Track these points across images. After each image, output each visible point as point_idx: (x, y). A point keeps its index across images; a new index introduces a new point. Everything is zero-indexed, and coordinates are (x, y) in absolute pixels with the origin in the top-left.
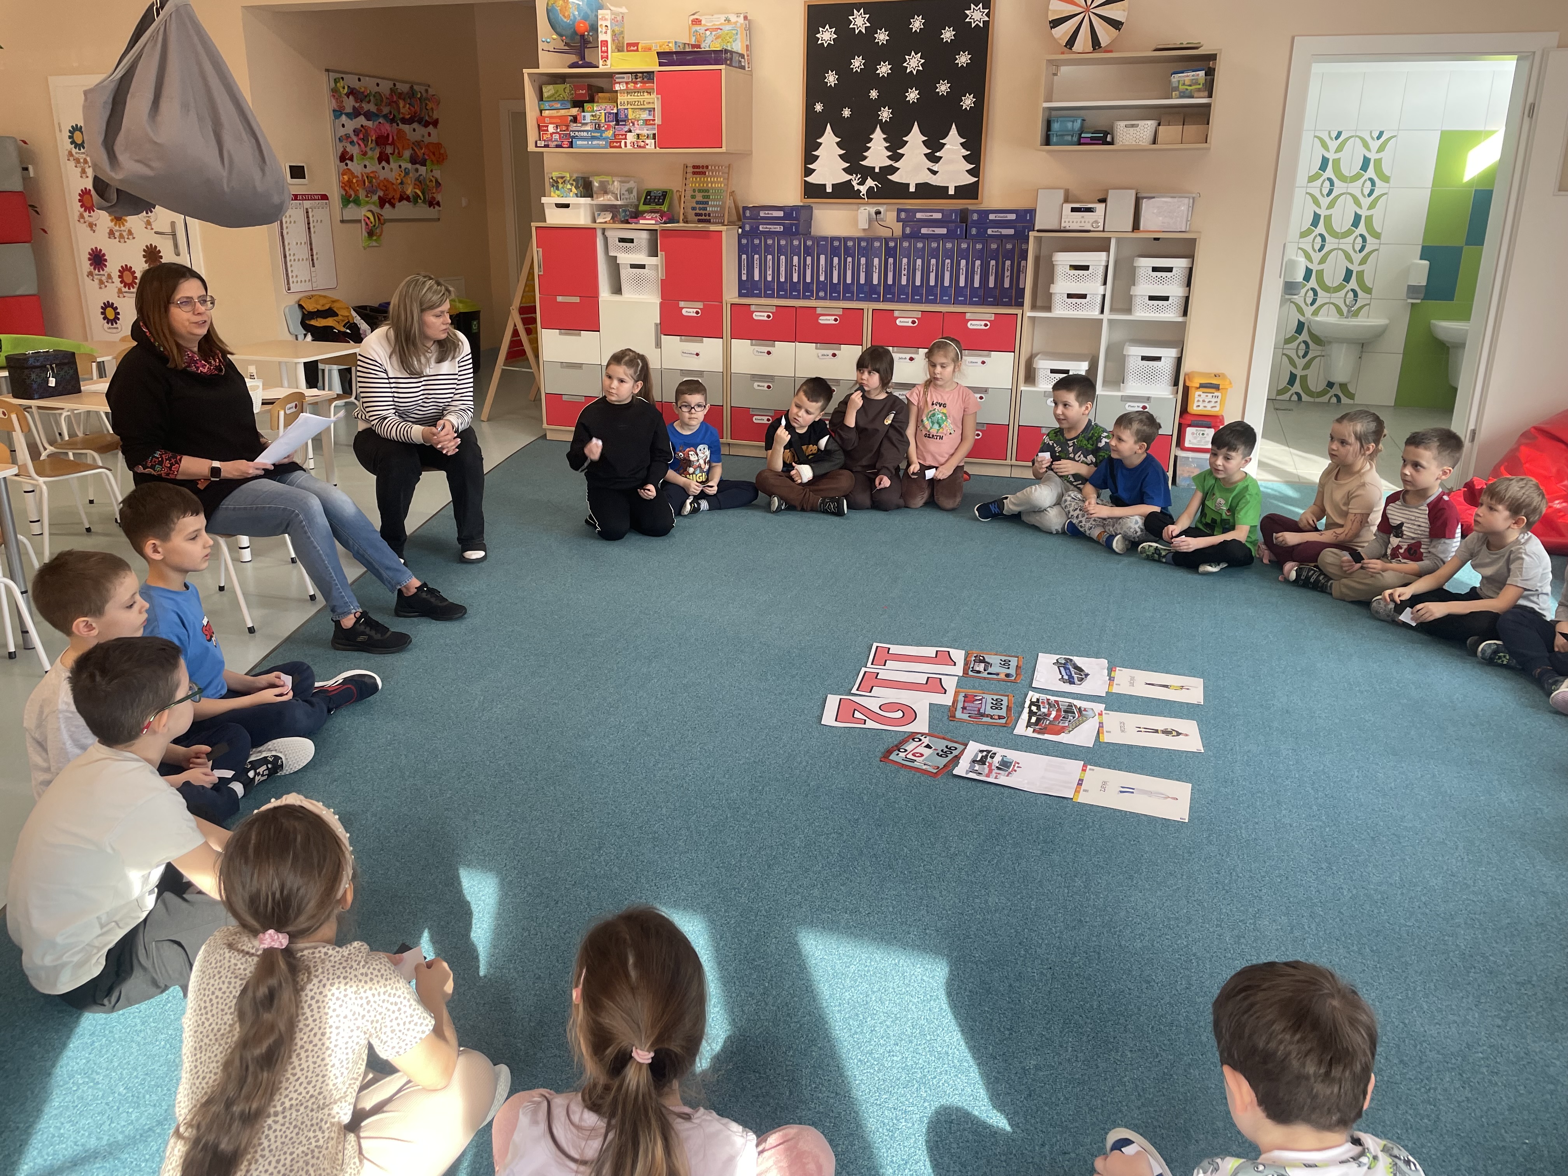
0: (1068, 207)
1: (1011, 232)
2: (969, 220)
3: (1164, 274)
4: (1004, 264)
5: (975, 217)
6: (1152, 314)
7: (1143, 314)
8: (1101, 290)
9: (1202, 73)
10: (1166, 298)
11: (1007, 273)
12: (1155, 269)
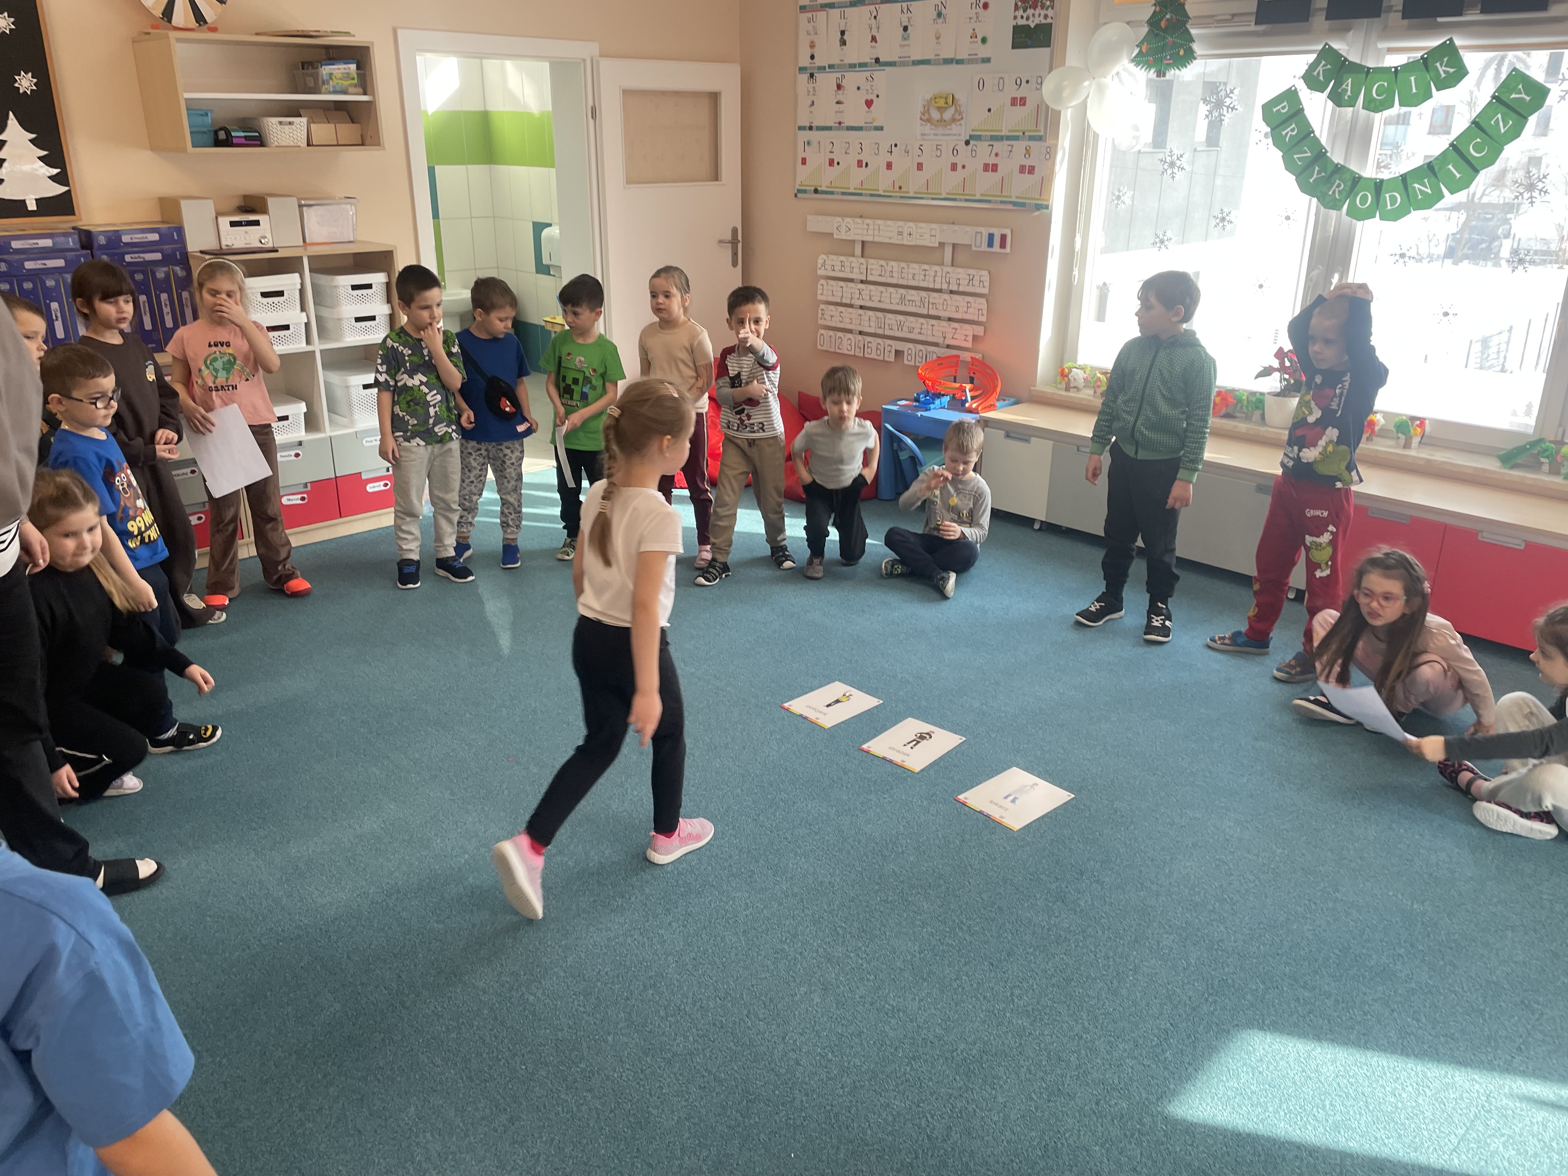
0: (224, 222)
1: (158, 256)
2: (96, 245)
3: (364, 292)
4: (158, 298)
5: (102, 240)
6: (362, 337)
7: (352, 339)
8: (303, 317)
9: (353, 67)
10: (373, 318)
11: (167, 310)
12: (355, 287)
